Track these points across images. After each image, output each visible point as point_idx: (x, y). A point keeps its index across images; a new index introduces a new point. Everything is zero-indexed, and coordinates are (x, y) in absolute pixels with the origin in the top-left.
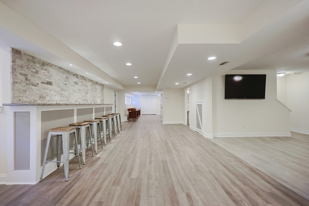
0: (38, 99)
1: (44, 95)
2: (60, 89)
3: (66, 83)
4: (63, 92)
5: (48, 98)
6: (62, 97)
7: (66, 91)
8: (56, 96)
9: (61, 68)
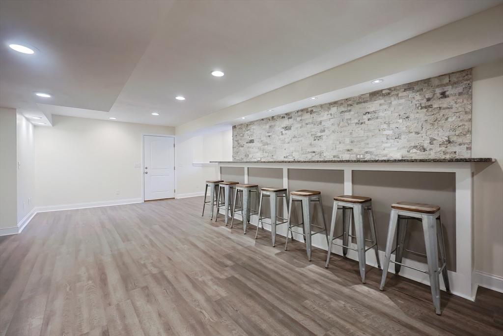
0: (244, 157)
1: (248, 153)
2: (261, 145)
3: (269, 134)
4: (266, 146)
5: (250, 156)
6: (264, 153)
7: (270, 144)
8: (257, 152)
9: (263, 120)
